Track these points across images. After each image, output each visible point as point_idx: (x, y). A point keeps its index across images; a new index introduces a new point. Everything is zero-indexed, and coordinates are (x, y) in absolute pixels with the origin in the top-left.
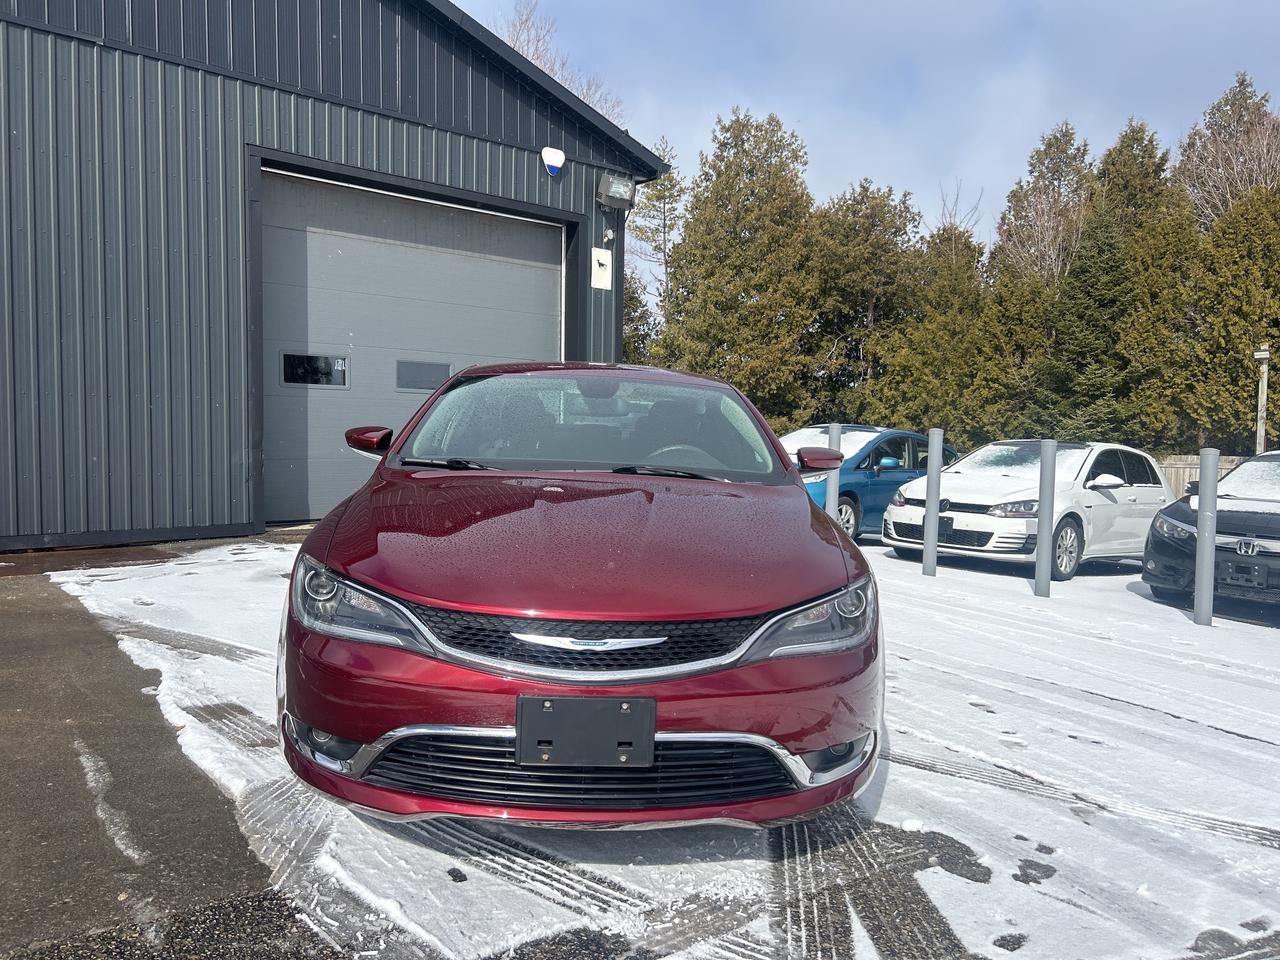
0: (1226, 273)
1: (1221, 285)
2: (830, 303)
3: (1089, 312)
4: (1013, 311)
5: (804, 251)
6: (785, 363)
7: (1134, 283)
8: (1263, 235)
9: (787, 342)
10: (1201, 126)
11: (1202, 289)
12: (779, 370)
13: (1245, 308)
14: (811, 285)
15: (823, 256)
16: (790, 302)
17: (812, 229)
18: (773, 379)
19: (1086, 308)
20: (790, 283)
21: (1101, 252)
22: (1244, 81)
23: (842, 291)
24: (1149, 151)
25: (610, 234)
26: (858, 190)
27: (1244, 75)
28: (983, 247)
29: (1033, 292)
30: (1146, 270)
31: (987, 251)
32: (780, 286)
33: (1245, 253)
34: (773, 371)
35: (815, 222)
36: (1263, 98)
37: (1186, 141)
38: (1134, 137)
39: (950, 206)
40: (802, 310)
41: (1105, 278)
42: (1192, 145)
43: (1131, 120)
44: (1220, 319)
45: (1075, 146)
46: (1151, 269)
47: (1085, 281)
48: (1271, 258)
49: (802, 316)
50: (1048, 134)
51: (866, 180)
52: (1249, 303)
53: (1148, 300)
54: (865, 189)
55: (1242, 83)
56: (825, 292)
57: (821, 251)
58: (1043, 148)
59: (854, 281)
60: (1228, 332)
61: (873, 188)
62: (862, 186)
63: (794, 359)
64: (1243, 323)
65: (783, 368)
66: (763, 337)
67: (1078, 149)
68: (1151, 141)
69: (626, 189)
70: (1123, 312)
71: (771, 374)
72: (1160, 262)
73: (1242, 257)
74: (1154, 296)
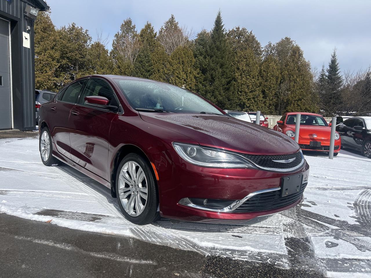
0: (175, 66)
1: (174, 70)
2: (64, 62)
3: (144, 73)
4: (123, 71)
5: (54, 43)
6: (49, 80)
7: (154, 67)
8: (182, 58)
9: (50, 73)
10: (164, 27)
11: (169, 70)
12: (48, 82)
13: (179, 76)
14: (57, 55)
15: (61, 46)
16: (50, 59)
17: (56, 36)
18: (46, 85)
19: (143, 72)
20: (49, 53)
21: (145, 57)
22: (173, 17)
23: (68, 58)
24: (152, 31)
25: (29, 28)
26: (71, 26)
27: (173, 16)
28: (108, 51)
29: (128, 66)
30: (156, 64)
31: (109, 52)
32: (46, 53)
33: (178, 62)
34: (46, 82)
35: (57, 34)
36: (177, 23)
37: (160, 30)
38: (148, 26)
39: (100, 37)
40: (55, 63)
41: (147, 64)
42: (161, 31)
43: (148, 22)
44: (174, 78)
45: (132, 25)
46: (158, 64)
47: (142, 64)
48: (184, 64)
49: (55, 65)
50: (126, 20)
51: (74, 23)
52: (180, 75)
53: (157, 71)
54: (74, 26)
55: (172, 18)
56: (62, 57)
57: (61, 44)
58: (124, 24)
59: (73, 55)
60: (176, 81)
61: (76, 26)
62: (72, 25)
63: (53, 79)
64: (179, 80)
65: (49, 81)
66: (41, 70)
67: (133, 26)
68: (152, 29)
69: (36, 12)
70: (151, 74)
71: (45, 83)
72: (160, 62)
73: (178, 63)
74: (158, 70)
